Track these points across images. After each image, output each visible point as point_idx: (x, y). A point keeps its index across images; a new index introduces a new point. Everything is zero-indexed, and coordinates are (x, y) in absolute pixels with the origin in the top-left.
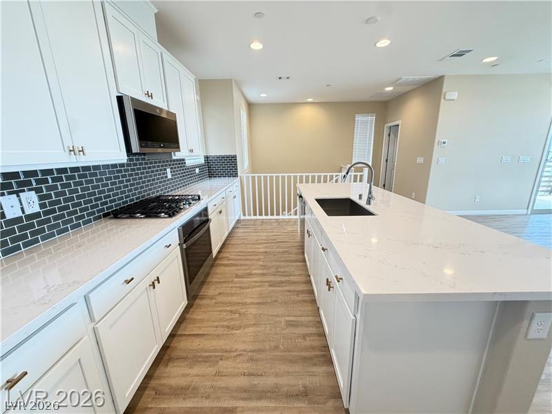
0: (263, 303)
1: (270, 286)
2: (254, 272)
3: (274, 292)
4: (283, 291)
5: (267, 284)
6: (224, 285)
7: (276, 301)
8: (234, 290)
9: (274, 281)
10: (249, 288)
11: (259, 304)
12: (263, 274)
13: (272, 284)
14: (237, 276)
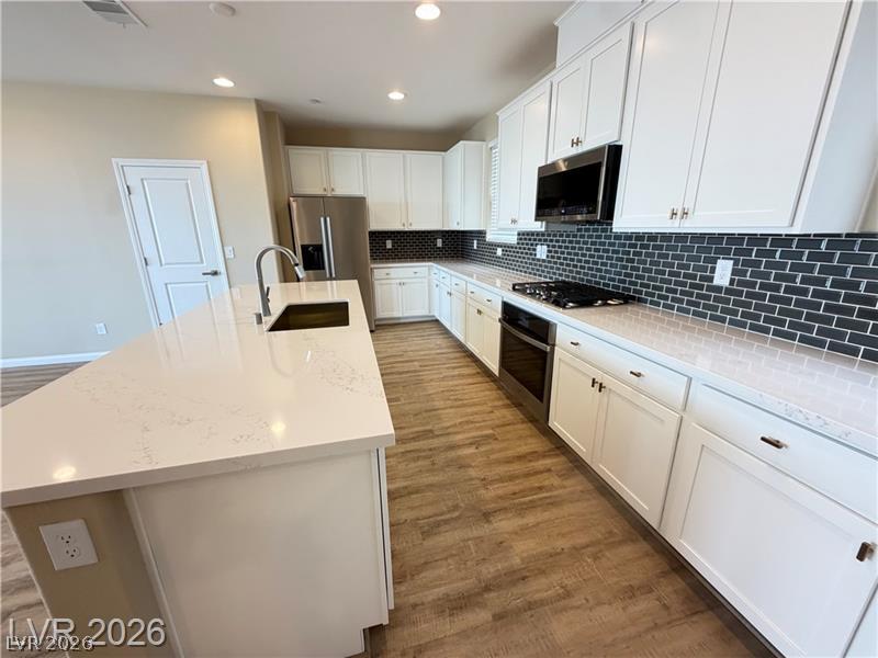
0: (430, 411)
1: (431, 431)
2: (472, 450)
3: (423, 425)
4: (409, 427)
5: (436, 433)
6: (497, 422)
7: (416, 415)
8: (477, 418)
9: (428, 438)
10: (460, 423)
11: (435, 410)
12: (452, 447)
13: (428, 434)
14: (493, 437)
